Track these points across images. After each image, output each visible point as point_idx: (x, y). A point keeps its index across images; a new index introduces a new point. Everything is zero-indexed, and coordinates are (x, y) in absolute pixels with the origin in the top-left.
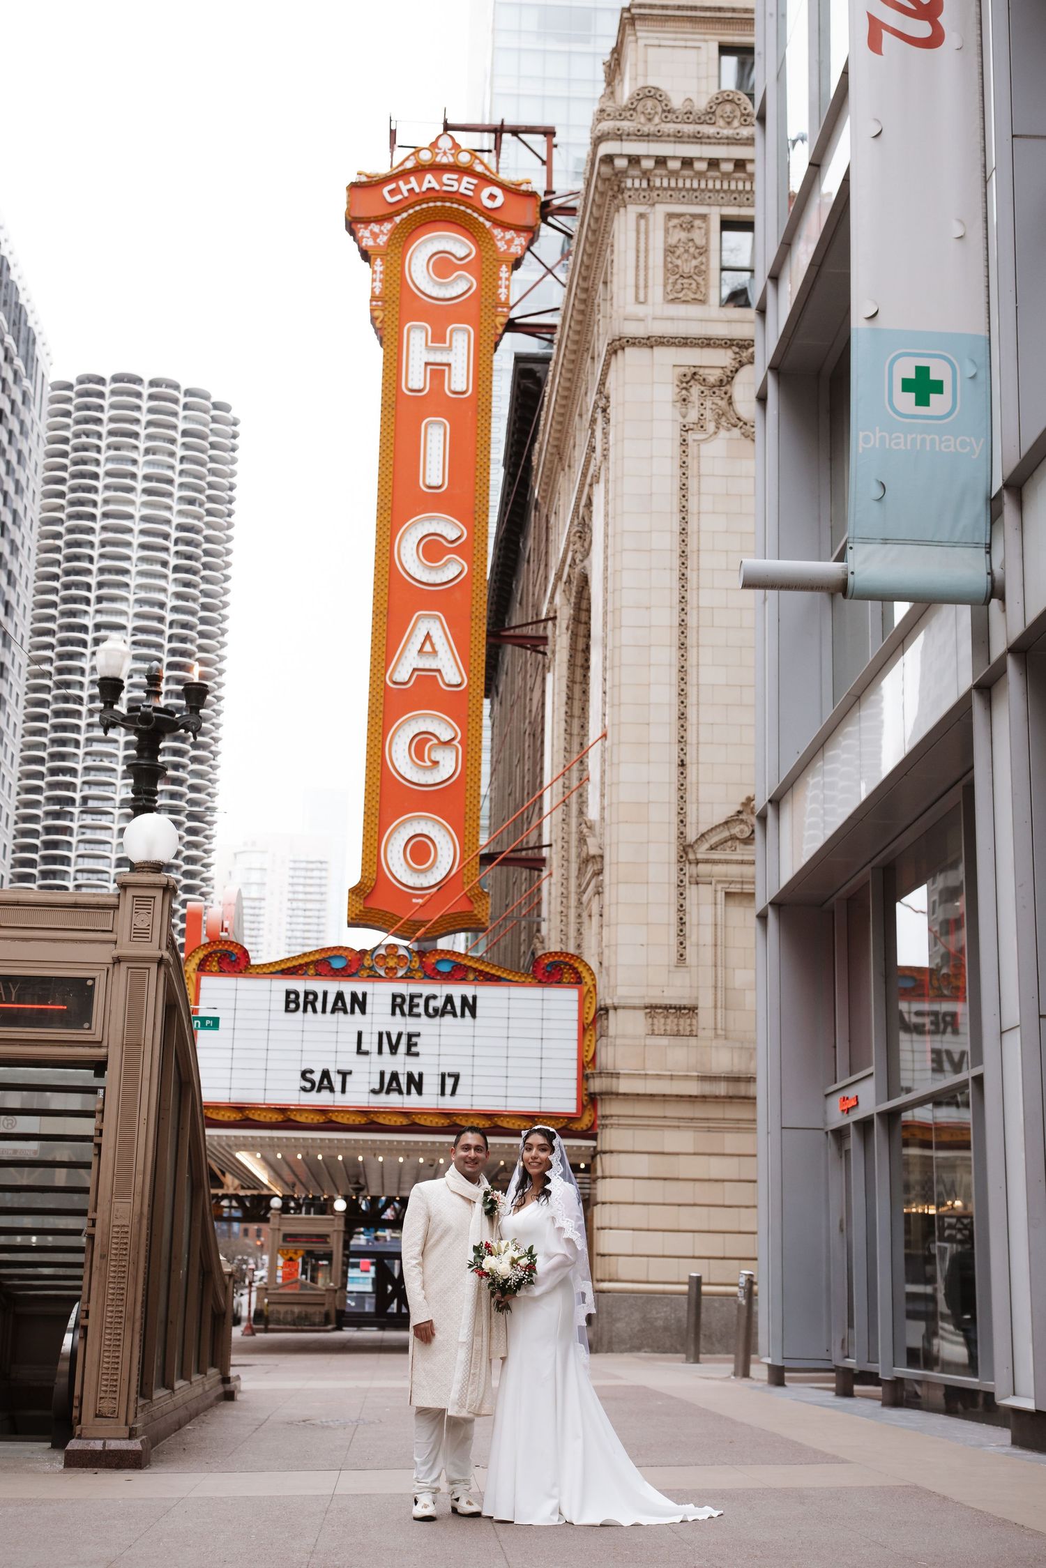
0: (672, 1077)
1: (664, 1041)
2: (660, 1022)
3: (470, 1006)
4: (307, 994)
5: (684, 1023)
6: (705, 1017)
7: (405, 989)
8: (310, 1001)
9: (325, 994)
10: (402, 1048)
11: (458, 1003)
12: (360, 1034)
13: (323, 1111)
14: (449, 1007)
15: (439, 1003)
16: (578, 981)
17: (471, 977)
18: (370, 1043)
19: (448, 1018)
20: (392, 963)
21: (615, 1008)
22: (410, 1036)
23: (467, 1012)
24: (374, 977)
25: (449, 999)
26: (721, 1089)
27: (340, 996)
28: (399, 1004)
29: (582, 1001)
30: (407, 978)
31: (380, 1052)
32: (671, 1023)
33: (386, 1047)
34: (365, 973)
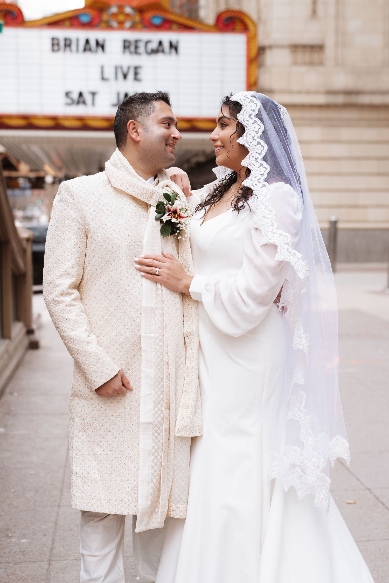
0: (308, 92)
1: (303, 69)
2: (300, 56)
3: (174, 47)
4: (66, 40)
5: (316, 57)
6: (329, 52)
7: (131, 36)
8: (68, 44)
9: (78, 40)
10: (131, 76)
11: (166, 45)
12: (102, 68)
13: (80, 119)
14: (160, 49)
15: (154, 45)
16: (245, 28)
17: (175, 26)
18: (109, 73)
19: (160, 56)
20: (121, 18)
21: (271, 47)
22: (136, 68)
23: (173, 51)
24: (109, 27)
25: (160, 43)
26: (340, 99)
27: (87, 42)
28: (126, 45)
29: (249, 42)
30: (133, 27)
31: (116, 78)
32: (307, 56)
33: (120, 76)
34: (103, 25)
